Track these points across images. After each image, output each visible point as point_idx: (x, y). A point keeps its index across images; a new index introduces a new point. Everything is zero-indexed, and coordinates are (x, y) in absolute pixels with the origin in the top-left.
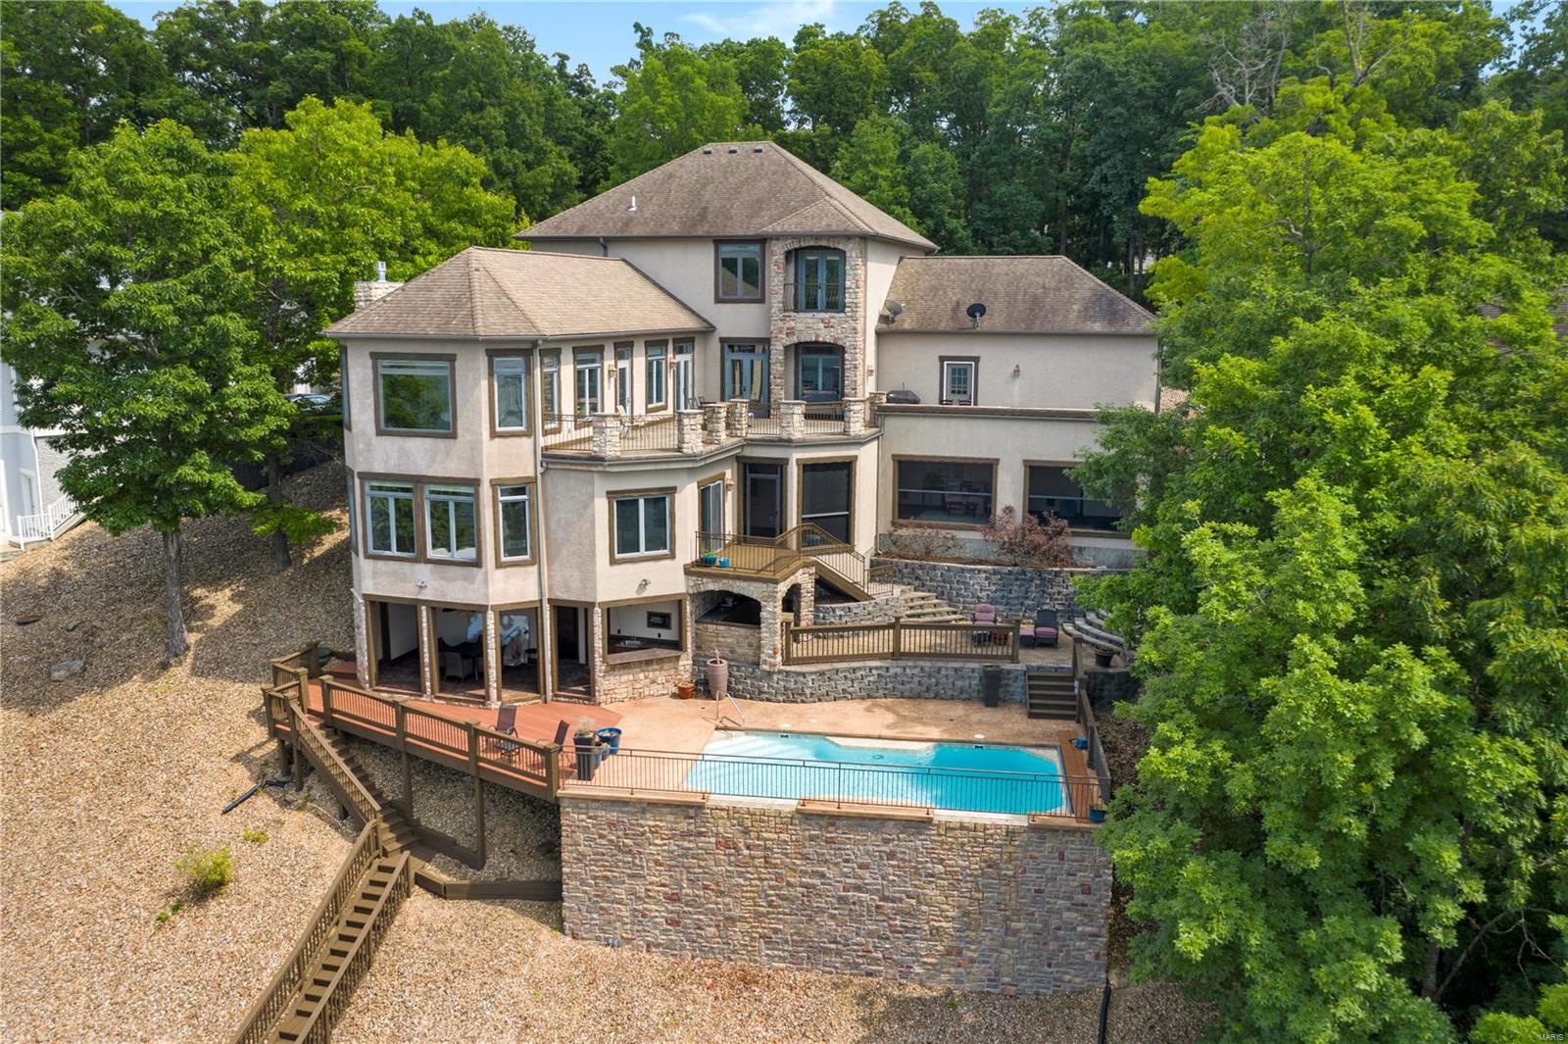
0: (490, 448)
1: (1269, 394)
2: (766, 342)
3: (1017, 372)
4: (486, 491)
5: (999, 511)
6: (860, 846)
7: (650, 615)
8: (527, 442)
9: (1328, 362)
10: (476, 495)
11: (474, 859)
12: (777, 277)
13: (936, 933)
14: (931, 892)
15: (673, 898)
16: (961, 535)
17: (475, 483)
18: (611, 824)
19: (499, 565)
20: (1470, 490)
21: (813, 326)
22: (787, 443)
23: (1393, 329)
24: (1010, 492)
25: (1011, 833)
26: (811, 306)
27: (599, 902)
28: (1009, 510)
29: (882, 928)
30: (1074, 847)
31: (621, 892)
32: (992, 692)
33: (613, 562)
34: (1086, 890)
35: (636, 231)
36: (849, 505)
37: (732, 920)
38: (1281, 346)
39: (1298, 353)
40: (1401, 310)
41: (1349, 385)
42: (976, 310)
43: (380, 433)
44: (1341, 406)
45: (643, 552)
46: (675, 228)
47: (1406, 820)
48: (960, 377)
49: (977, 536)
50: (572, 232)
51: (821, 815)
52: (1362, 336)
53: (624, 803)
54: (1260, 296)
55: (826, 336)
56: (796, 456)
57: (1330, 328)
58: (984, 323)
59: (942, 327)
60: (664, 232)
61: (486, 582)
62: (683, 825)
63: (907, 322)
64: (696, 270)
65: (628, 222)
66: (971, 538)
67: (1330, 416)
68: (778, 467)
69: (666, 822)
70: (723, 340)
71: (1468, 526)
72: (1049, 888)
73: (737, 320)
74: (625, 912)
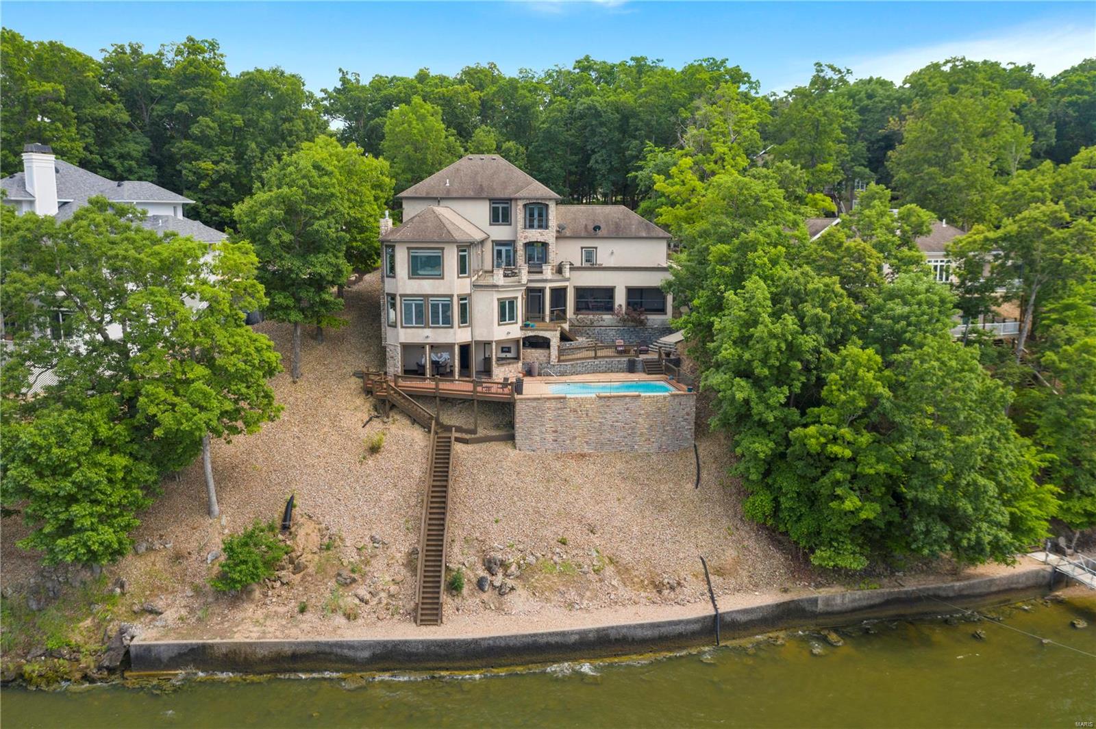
0: (457, 282)
1: (735, 255)
2: (514, 241)
3: (612, 253)
4: (455, 299)
5: (616, 306)
6: (618, 407)
7: (502, 348)
8: (468, 280)
9: (752, 246)
10: (452, 301)
11: (474, 432)
12: (518, 214)
13: (642, 434)
14: (640, 420)
15: (555, 432)
16: (605, 317)
17: (451, 296)
18: (534, 408)
19: (459, 327)
20: (796, 278)
21: (535, 235)
22: (545, 281)
23: (768, 235)
24: (620, 299)
25: (665, 398)
26: (531, 226)
27: (529, 436)
28: (620, 306)
29: (625, 434)
30: (684, 399)
31: (537, 431)
32: (631, 368)
33: (499, 325)
34: (688, 414)
35: (455, 195)
36: (565, 305)
37: (575, 438)
38: (736, 241)
39: (741, 243)
40: (769, 229)
41: (761, 252)
42: (597, 228)
43: (409, 278)
44: (759, 257)
45: (507, 322)
46: (472, 194)
47: (788, 359)
48: (589, 255)
49: (610, 317)
50: (424, 195)
51: (605, 397)
52: (762, 238)
53: (539, 399)
54: (727, 226)
55: (541, 239)
56: (548, 285)
57: (752, 235)
58: (599, 233)
59: (582, 235)
60: (467, 196)
61: (455, 334)
62: (559, 406)
63: (568, 233)
64: (481, 211)
65: (448, 191)
66: (607, 318)
67: (757, 260)
68: (542, 290)
69: (553, 404)
70: (493, 241)
71: (796, 287)
72: (676, 415)
73: (501, 233)
74: (538, 438)
